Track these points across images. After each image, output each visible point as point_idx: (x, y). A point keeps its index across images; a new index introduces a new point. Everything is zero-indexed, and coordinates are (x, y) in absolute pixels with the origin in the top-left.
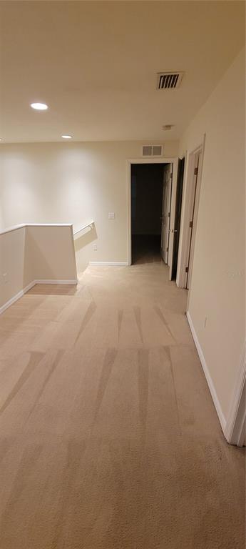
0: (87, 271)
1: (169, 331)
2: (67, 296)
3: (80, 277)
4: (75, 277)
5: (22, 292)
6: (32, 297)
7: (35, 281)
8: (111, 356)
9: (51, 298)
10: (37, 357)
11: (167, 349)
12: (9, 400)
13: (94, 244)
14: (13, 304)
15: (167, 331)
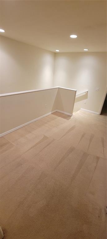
0: (78, 112)
1: (104, 151)
2: (66, 120)
3: (74, 114)
4: (72, 113)
5: (50, 113)
6: (53, 116)
7: (57, 110)
8: (72, 150)
9: (59, 118)
10: (45, 138)
11: (98, 158)
12: (31, 148)
13: (85, 101)
14: (46, 116)
15: (103, 150)
